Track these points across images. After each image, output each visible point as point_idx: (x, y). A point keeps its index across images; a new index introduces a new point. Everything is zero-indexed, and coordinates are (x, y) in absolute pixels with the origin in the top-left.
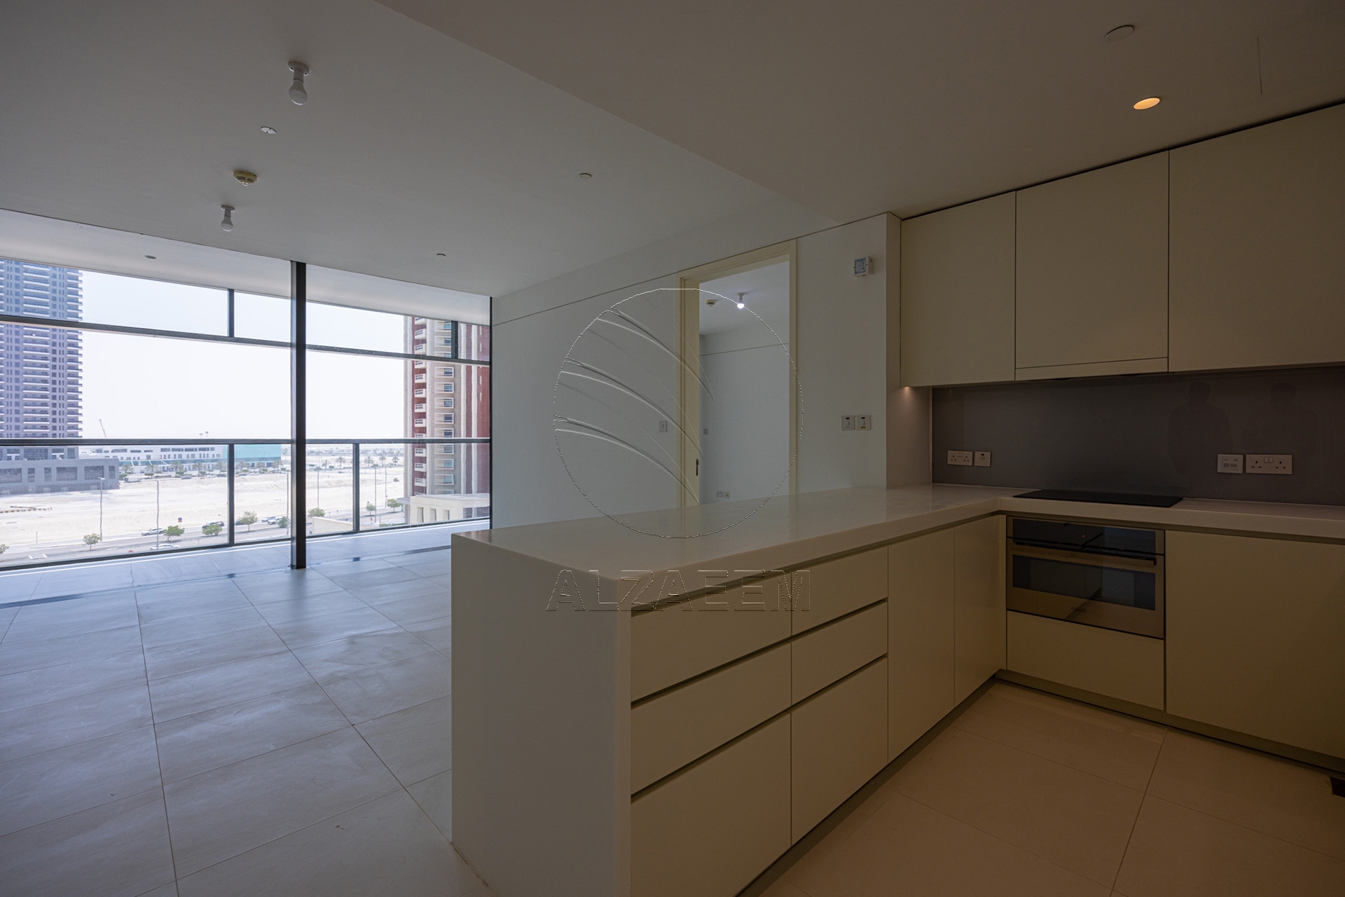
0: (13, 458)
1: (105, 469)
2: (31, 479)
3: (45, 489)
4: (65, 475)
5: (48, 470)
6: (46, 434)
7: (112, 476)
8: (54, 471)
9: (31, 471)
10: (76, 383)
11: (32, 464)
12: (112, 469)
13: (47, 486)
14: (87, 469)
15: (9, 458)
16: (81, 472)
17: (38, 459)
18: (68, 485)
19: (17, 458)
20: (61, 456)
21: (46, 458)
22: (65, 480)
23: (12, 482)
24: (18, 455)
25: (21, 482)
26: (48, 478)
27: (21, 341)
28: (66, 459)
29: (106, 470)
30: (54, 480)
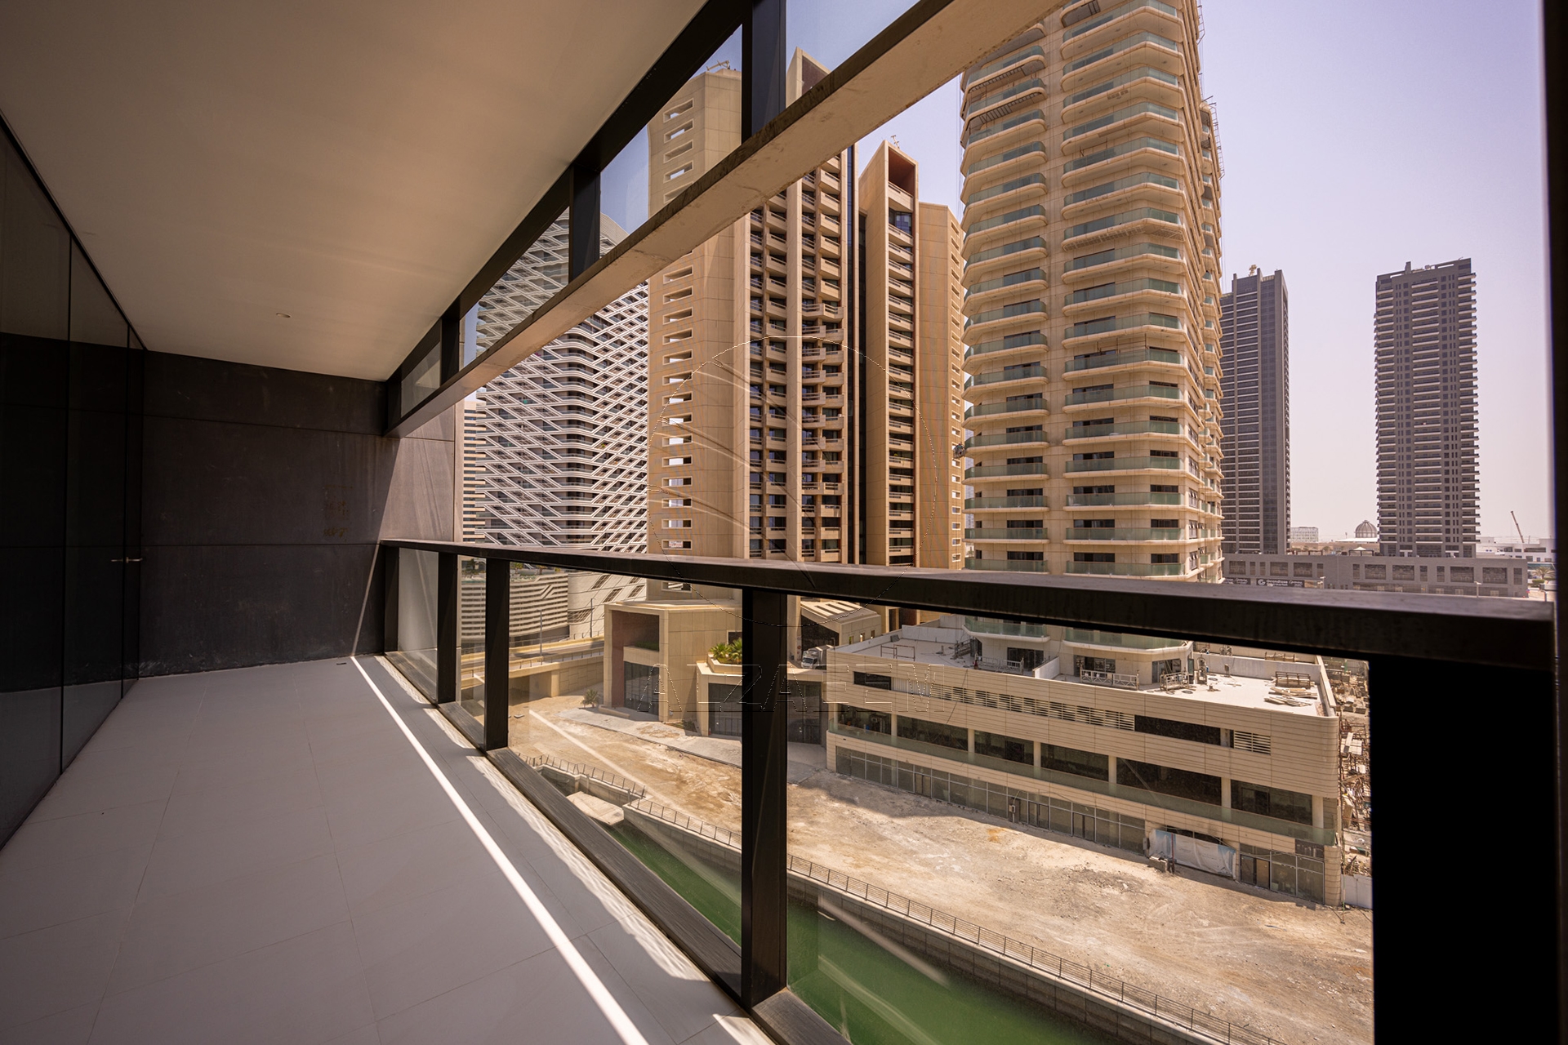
0: (1406, 555)
1: (1508, 573)
2: (1424, 578)
3: (1437, 589)
4: (1459, 576)
5: (1441, 569)
6: (1439, 538)
7: (1518, 581)
8: (1447, 571)
9: (1424, 569)
10: (1472, 462)
11: (1425, 561)
12: (1518, 572)
13: (1439, 587)
14: (1486, 570)
15: (1402, 555)
16: (1478, 572)
17: (1431, 556)
18: (1464, 588)
19: (1410, 555)
20: (1455, 554)
21: (1439, 556)
22: (1460, 581)
23: (1405, 579)
24: (1411, 551)
25: (1413, 580)
26: (1441, 578)
27: (1412, 431)
28: (1461, 558)
29: (1511, 573)
30: (1448, 582)
